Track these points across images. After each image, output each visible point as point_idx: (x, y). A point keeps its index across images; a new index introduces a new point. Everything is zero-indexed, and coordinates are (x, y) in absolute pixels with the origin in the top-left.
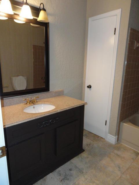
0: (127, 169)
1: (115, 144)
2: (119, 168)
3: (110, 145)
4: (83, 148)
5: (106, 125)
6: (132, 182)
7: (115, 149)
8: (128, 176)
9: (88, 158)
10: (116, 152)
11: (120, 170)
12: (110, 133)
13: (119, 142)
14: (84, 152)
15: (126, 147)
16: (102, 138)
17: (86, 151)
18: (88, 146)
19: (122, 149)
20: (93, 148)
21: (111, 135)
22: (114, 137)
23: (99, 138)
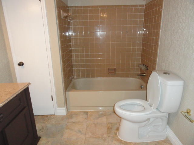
0: (87, 129)
1: (67, 114)
2: (80, 132)
3: (63, 118)
4: (38, 136)
5: (52, 100)
6: (95, 136)
7: (69, 119)
8: (90, 134)
9: (48, 142)
10: (70, 120)
11: (82, 134)
12: (59, 106)
13: (68, 111)
14: (41, 139)
15: (76, 112)
16: (52, 115)
17: (42, 137)
18: (42, 130)
19: (74, 116)
20: (48, 130)
21: (61, 108)
22: (64, 108)
23: (49, 117)
